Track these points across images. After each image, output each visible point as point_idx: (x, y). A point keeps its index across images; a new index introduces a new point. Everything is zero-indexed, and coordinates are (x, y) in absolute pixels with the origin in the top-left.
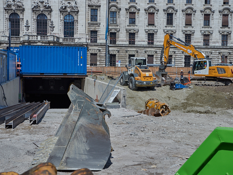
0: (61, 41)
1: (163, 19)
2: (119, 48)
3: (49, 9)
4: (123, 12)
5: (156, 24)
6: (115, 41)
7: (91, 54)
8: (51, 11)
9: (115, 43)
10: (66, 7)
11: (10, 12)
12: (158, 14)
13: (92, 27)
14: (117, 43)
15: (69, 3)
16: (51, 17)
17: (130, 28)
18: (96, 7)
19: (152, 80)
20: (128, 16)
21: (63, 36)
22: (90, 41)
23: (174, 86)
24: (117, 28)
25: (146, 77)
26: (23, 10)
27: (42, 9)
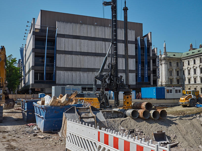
19: (184, 102)
23: (196, 106)
25: (182, 100)
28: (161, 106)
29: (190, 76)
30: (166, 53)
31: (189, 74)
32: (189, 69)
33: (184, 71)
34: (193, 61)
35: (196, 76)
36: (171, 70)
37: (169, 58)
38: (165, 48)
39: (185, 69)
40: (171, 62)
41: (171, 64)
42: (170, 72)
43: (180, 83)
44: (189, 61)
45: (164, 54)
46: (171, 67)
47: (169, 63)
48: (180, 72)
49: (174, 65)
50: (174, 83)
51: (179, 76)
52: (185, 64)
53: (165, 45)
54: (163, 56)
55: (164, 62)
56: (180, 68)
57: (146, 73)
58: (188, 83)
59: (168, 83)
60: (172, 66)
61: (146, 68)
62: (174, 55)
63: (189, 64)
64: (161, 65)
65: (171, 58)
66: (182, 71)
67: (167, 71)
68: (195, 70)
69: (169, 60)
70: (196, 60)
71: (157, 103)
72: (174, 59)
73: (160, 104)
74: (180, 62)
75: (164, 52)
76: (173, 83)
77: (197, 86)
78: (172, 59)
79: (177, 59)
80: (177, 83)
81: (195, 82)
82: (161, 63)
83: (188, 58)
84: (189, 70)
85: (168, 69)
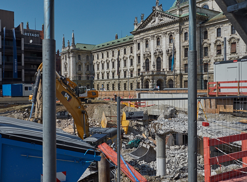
0: (166, 73)
1: (243, 47)
2: (210, 75)
3: (161, 53)
4: (213, 46)
5: (237, 52)
6: (207, 70)
7: (185, 81)
8: (162, 54)
9: (207, 71)
10: (168, 50)
11: (146, 58)
12: (239, 43)
13: (185, 62)
14: (209, 71)
15: (170, 47)
16: (162, 58)
17: (217, 58)
18: (187, 46)
20: (216, 49)
21: (168, 70)
22: (184, 72)
24: (208, 59)
26: (150, 56)
27: (157, 54)
28: (18, 104)
29: (99, 71)
30: (74, 45)
31: (98, 69)
32: (98, 63)
33: (94, 65)
34: (101, 55)
35: (104, 71)
36: (80, 64)
37: (77, 51)
38: (73, 38)
39: (95, 64)
40: (80, 55)
41: (80, 58)
42: (78, 66)
43: (90, 79)
44: (98, 55)
45: (72, 46)
46: (79, 61)
47: (77, 56)
48: (90, 66)
49: (83, 58)
50: (83, 79)
51: (89, 71)
52: (95, 58)
53: (73, 36)
54: (71, 48)
55: (71, 55)
56: (90, 62)
57: (16, 68)
58: (97, 79)
59: (76, 79)
60: (81, 60)
61: (16, 63)
62: (85, 47)
63: (98, 59)
64: (69, 58)
65: (80, 50)
66: (93, 66)
67: (75, 65)
68: (103, 64)
69: (77, 53)
70: (104, 54)
71: (12, 101)
72: (83, 52)
73: (16, 101)
74: (89, 55)
75: (72, 44)
76: (81, 79)
77: (104, 83)
78: (80, 52)
79: (87, 52)
80: (86, 79)
81: (103, 78)
82: (69, 55)
83: (97, 51)
84: (98, 65)
85: (76, 63)
